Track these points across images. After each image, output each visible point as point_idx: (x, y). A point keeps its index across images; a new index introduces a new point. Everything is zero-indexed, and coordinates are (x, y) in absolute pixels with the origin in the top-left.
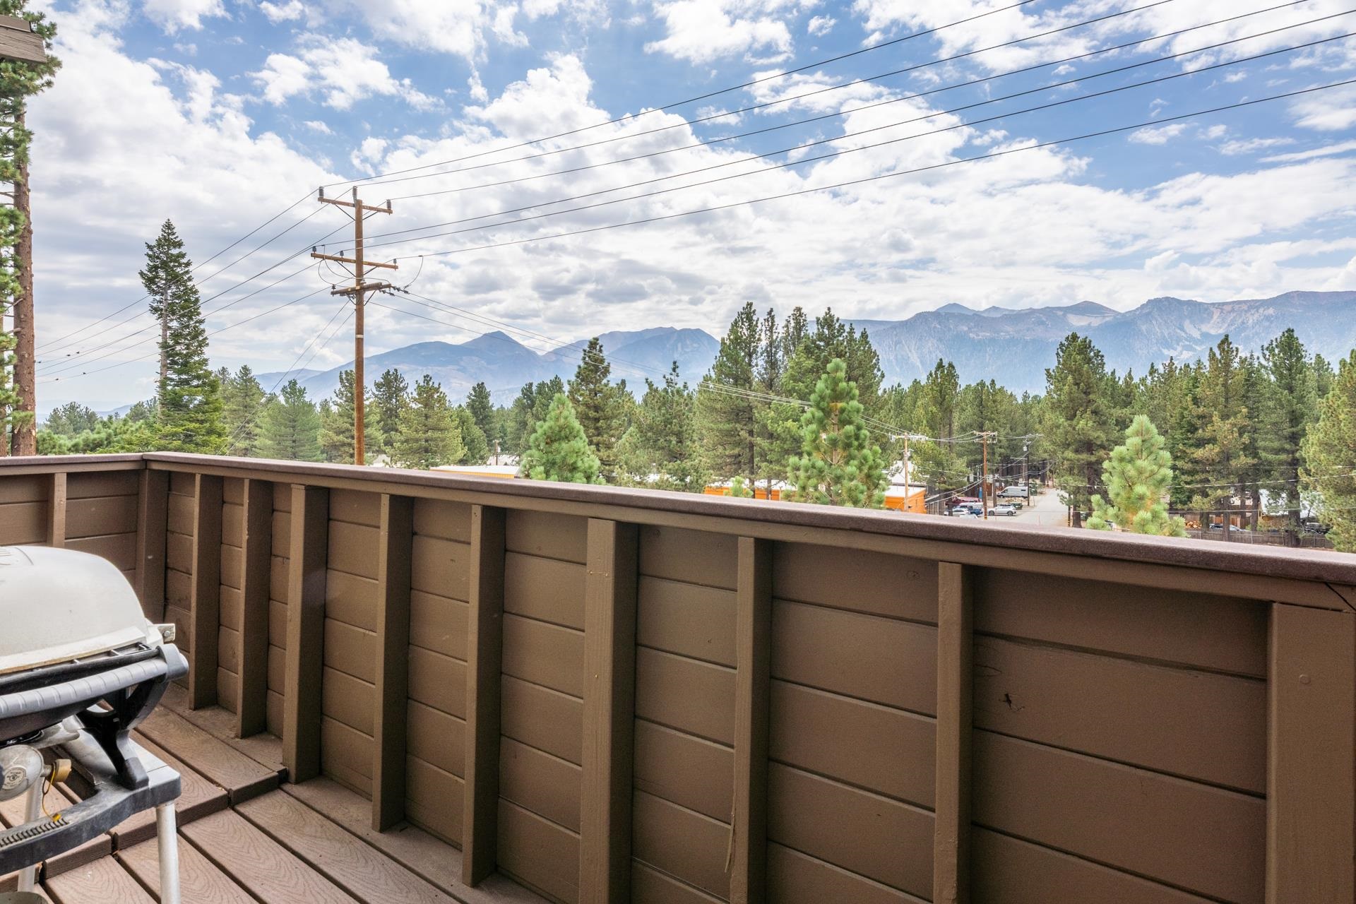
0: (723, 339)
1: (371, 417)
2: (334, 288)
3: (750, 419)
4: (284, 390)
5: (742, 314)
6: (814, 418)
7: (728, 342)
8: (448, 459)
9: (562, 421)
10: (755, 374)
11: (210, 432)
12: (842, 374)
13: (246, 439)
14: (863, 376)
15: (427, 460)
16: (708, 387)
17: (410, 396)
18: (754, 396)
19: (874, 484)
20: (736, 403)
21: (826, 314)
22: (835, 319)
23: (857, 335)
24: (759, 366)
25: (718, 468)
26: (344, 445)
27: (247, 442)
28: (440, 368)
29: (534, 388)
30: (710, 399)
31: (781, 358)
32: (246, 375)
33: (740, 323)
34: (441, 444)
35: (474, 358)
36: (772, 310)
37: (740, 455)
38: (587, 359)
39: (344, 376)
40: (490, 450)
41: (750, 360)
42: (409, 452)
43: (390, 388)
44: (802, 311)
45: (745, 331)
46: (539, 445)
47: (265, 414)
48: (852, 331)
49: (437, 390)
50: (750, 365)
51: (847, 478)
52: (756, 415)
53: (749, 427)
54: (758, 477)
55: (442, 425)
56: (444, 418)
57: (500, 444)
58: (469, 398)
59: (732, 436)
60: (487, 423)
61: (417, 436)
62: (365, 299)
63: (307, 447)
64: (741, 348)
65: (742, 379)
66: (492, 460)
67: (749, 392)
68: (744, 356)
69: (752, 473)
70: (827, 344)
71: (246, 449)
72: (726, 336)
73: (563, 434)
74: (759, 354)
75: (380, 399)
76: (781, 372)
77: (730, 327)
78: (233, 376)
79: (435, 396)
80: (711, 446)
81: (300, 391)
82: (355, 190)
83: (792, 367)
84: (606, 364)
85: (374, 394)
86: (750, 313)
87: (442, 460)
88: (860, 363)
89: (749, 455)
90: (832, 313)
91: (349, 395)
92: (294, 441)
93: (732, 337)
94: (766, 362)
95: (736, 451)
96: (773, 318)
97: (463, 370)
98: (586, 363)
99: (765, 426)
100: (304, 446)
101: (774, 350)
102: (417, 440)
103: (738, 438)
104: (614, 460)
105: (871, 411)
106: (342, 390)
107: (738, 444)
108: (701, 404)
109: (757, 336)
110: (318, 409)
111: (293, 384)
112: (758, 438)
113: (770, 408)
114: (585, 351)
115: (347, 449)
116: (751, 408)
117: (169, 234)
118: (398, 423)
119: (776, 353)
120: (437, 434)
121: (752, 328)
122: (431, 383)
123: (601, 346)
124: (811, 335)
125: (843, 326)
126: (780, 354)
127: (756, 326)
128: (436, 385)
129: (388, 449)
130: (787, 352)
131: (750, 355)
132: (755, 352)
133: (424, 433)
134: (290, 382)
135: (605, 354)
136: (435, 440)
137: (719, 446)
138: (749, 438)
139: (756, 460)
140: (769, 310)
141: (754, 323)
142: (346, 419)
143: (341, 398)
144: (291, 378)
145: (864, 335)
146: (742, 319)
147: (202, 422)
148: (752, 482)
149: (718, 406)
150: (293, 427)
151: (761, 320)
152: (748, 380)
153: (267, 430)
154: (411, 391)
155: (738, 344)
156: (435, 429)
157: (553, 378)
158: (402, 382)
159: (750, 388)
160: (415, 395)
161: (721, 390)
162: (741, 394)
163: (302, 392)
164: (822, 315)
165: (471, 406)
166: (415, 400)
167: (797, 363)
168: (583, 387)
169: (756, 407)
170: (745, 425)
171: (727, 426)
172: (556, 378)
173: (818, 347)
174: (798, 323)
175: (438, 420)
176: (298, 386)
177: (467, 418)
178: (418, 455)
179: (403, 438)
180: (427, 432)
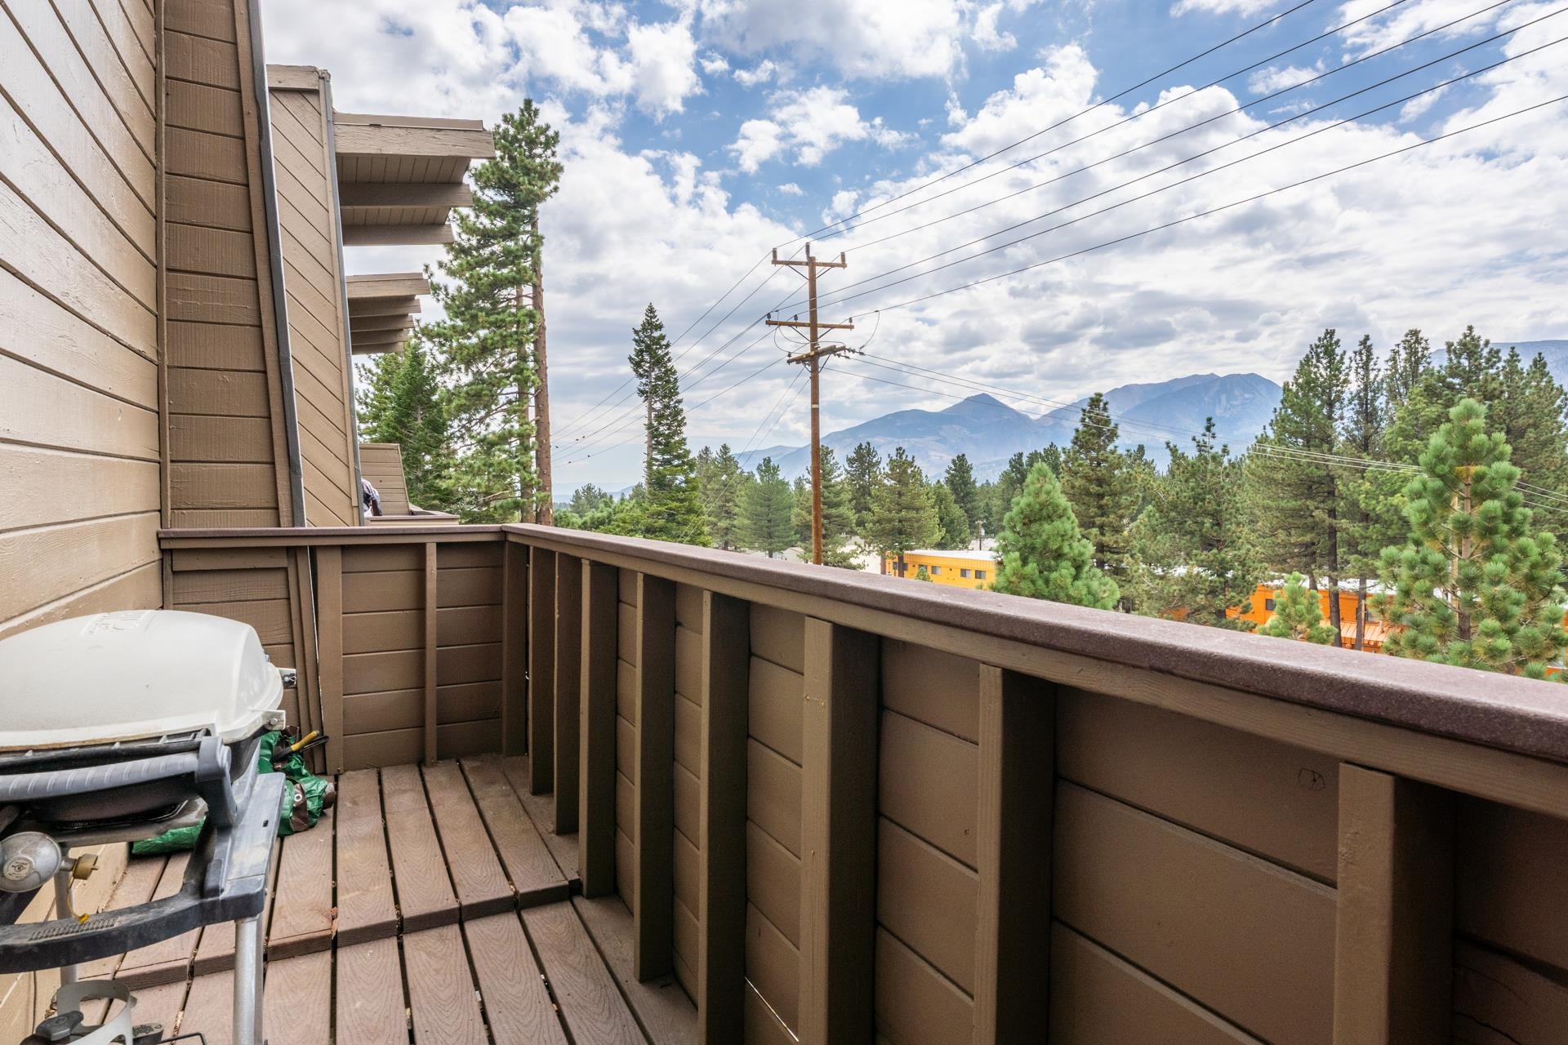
0: (1286, 384)
1: (842, 495)
2: (789, 356)
3: (1331, 493)
4: (758, 469)
5: (1317, 347)
6: (1425, 488)
7: (1294, 388)
8: (924, 542)
9: (1043, 497)
10: (1339, 430)
11: (690, 511)
12: (1479, 422)
13: (727, 518)
14: (1535, 426)
15: (900, 543)
16: (1264, 451)
17: (882, 471)
18: (1336, 461)
19: (1541, 590)
20: (1307, 471)
21: (1465, 336)
22: (1482, 343)
23: (1525, 364)
24: (1345, 420)
25: (1281, 562)
27: (728, 521)
28: (916, 440)
29: (1025, 460)
30: (1265, 467)
31: (1383, 406)
32: (726, 453)
33: (1314, 361)
34: (915, 525)
36: (1367, 338)
37: (1313, 544)
38: (1087, 420)
40: (972, 533)
41: (1331, 412)
42: (881, 533)
43: (862, 463)
44: (1420, 335)
45: (1322, 371)
46: (1015, 527)
47: (743, 493)
48: (1514, 357)
49: (911, 464)
50: (1330, 417)
51: (1486, 579)
52: (1340, 487)
53: (1329, 504)
54: (1343, 575)
55: (917, 503)
56: (919, 495)
57: (984, 526)
58: (948, 472)
59: (1301, 517)
60: (969, 502)
61: (890, 516)
62: (820, 365)
63: (782, 527)
64: (1315, 396)
65: (1320, 438)
66: (974, 544)
67: (1330, 457)
68: (1321, 406)
69: (1335, 569)
70: (1467, 381)
71: (727, 529)
72: (1291, 380)
73: (1044, 513)
74: (1346, 402)
75: (852, 475)
76: (1383, 425)
77: (1297, 366)
78: (714, 455)
79: (909, 472)
80: (1267, 531)
81: (774, 469)
82: (808, 247)
83: (1402, 419)
84: (1112, 426)
85: (846, 470)
86: (1331, 345)
87: (917, 543)
88: (1530, 407)
89: (1329, 544)
90: (1476, 333)
92: (769, 521)
93: (1300, 381)
94: (1358, 413)
95: (1308, 538)
96: (1369, 349)
97: (941, 439)
98: (1086, 425)
99: (1355, 504)
100: (779, 526)
101: (1370, 394)
102: (890, 521)
103: (1310, 520)
104: (1124, 547)
105: (1550, 481)
107: (1312, 528)
108: (1252, 474)
109: (1342, 377)
110: (792, 487)
111: (767, 461)
112: (1343, 521)
113: (1363, 478)
114: (1084, 410)
116: (1332, 479)
117: (651, 317)
118: (871, 502)
119: (1374, 399)
120: (912, 514)
121: (1334, 367)
122: (904, 457)
123: (1106, 404)
124: (1437, 368)
125: (1498, 352)
126: (1381, 401)
127: (1341, 361)
128: (910, 459)
129: (859, 530)
130: (1393, 395)
131: (1331, 404)
132: (1339, 399)
133: (898, 513)
134: (765, 460)
135: (1111, 413)
136: (909, 520)
137: (1280, 531)
138: (1329, 521)
139: (1340, 551)
140: (1362, 339)
141: (1338, 358)
144: (766, 456)
145: (1539, 364)
146: (1318, 355)
147: (682, 501)
148: (1334, 582)
149: (1279, 476)
150: (769, 506)
151: (1350, 354)
152: (1327, 440)
153: (745, 509)
154: (884, 467)
155: (1311, 389)
156: (908, 508)
157: (1047, 446)
158: (874, 457)
159: (1330, 450)
160: (887, 470)
161: (1283, 454)
162: (1315, 459)
163: (776, 469)
164: (1456, 338)
165: (951, 481)
166: (887, 475)
167: (1411, 413)
168: (1083, 456)
169: (1340, 477)
170: (1323, 502)
171: (1293, 504)
172: (1051, 446)
173: (1451, 387)
174: (1412, 352)
175: (913, 498)
176: (772, 464)
177: (946, 496)
178: (891, 537)
179: (875, 518)
180: (901, 511)
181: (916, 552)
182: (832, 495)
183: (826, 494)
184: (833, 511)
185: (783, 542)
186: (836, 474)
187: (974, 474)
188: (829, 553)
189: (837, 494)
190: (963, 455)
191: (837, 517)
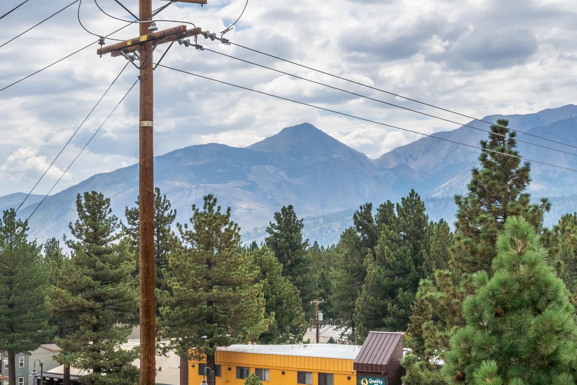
1: (123, 266)
8: (245, 333)
15: (210, 336)
17: (184, 230)
26: (83, 310)
29: (374, 213)
34: (233, 309)
35: (268, 167)
38: (489, 158)
39: (83, 201)
42: (182, 321)
49: (225, 219)
55: (234, 276)
56: (234, 264)
57: (321, 307)
58: (269, 231)
60: (299, 273)
61: (196, 295)
63: (30, 314)
66: (310, 334)
79: (223, 230)
81: (19, 226)
84: (521, 165)
85: (126, 228)
91: (91, 230)
97: (252, 187)
98: (488, 165)
100: (26, 312)
102: (195, 302)
106: (81, 222)
110: (43, 253)
115: (87, 316)
118: (166, 274)
120: (228, 292)
122: (215, 209)
123: (513, 135)
128: (223, 212)
133: (206, 291)
134: (6, 213)
135: (520, 148)
136: (219, 301)
142: (86, 270)
143: (79, 237)
150: (10, 283)
156: (223, 283)
157: (406, 195)
158: (166, 209)
160: (190, 227)
163: (23, 227)
166: (190, 235)
168: (483, 208)
175: (229, 269)
176: (16, 219)
177: (271, 265)
178: (196, 326)
179: (173, 300)
180: (211, 288)
181: (233, 348)
182: (107, 266)
183: (99, 264)
184: (110, 289)
185: (31, 338)
186: (113, 234)
187: (305, 235)
188: (103, 353)
189: (116, 263)
190: (291, 207)
191: (115, 297)
